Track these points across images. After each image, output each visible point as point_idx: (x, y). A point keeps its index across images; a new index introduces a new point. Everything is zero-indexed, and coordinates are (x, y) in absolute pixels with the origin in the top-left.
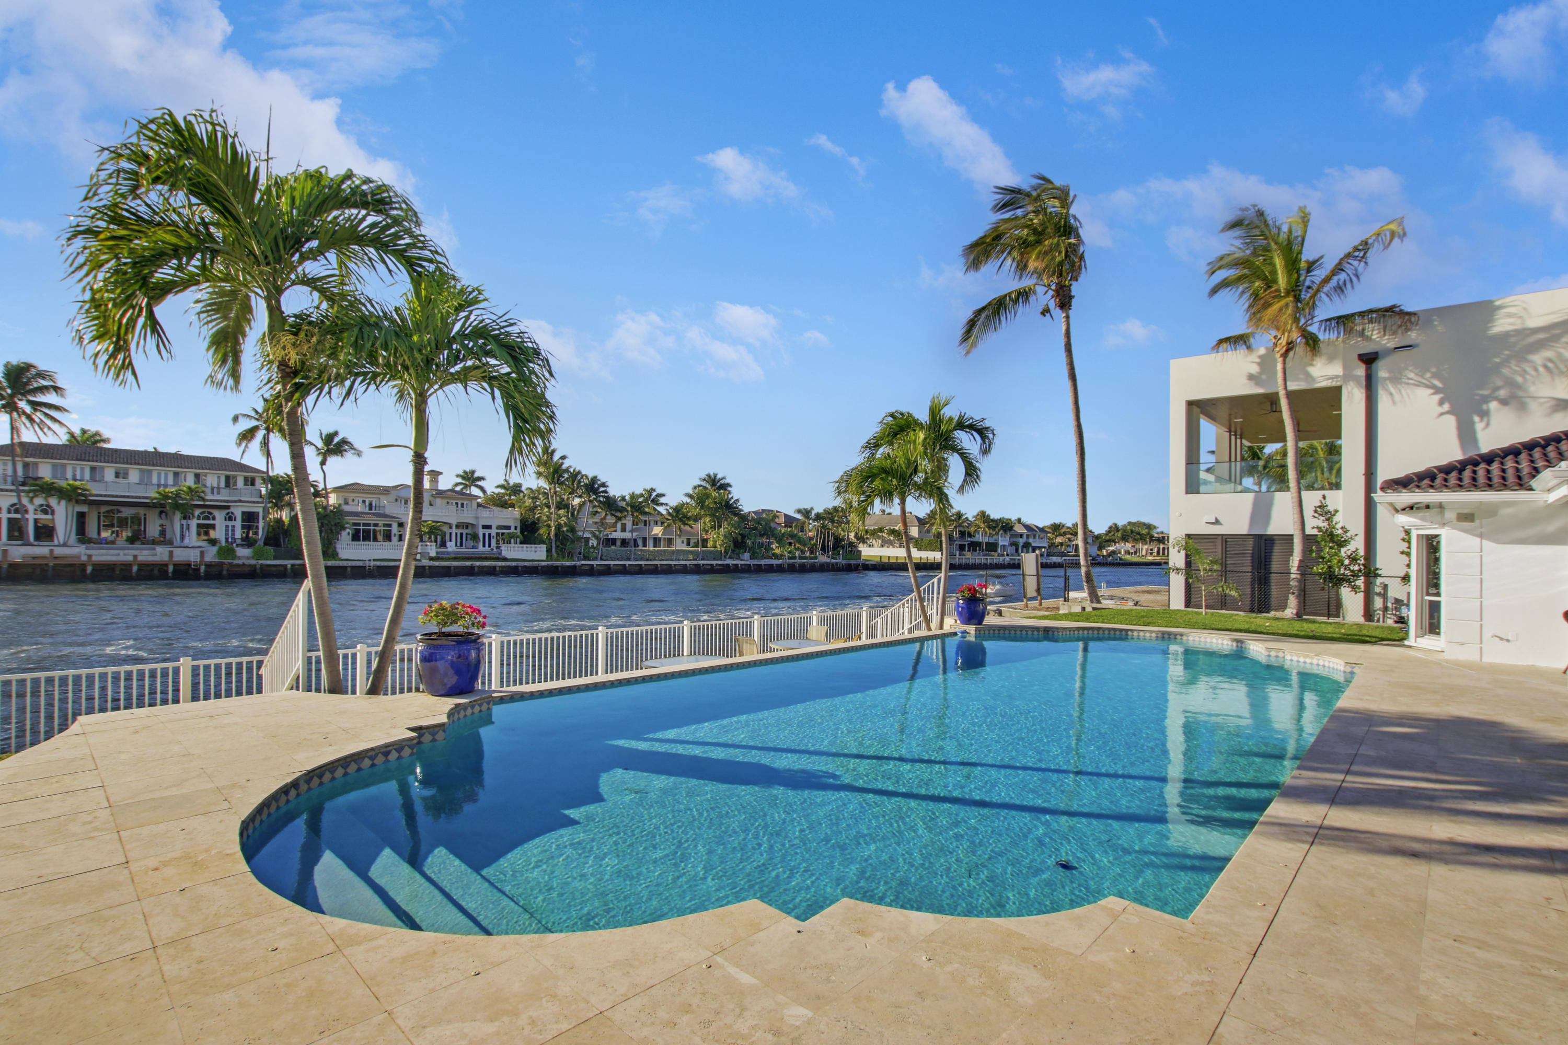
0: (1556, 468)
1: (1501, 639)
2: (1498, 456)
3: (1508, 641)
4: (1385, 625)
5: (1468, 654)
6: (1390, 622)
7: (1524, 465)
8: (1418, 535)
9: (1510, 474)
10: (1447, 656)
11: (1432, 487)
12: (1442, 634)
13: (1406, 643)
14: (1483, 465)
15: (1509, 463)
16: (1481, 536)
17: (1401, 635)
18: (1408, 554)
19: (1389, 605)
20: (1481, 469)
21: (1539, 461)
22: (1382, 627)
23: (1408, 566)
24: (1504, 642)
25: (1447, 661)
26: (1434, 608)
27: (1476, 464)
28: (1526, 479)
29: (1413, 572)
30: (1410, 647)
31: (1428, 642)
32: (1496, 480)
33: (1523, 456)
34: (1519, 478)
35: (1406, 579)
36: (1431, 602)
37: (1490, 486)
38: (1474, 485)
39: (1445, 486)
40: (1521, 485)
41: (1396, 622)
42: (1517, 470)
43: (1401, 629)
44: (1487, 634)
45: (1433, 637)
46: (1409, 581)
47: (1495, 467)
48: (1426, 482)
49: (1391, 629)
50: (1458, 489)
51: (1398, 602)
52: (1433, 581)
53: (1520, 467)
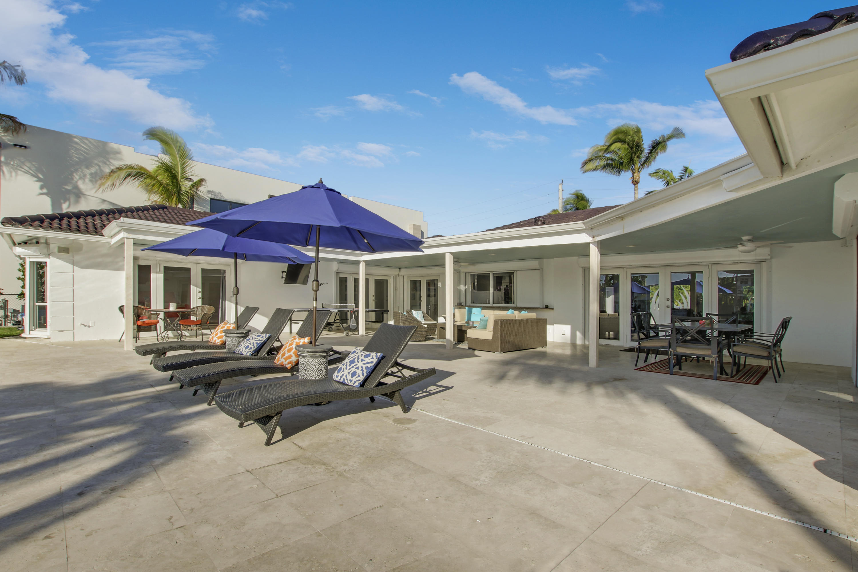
0: (119, 221)
1: (85, 326)
2: (83, 215)
3: (89, 327)
4: (6, 327)
5: (66, 338)
6: (10, 325)
7: (98, 222)
8: (30, 262)
9: (90, 225)
10: (53, 340)
11: (41, 226)
12: (48, 326)
13: (23, 335)
14: (74, 219)
15: (90, 220)
16: (73, 264)
17: (18, 332)
18: (23, 280)
19: (9, 314)
20: (73, 221)
21: (105, 221)
22: (4, 329)
23: (24, 287)
24: (87, 327)
25: (52, 344)
26: (43, 311)
27: (70, 217)
28: (99, 229)
29: (27, 292)
30: (25, 338)
31: (39, 333)
32: (82, 228)
33: (97, 217)
34: (96, 228)
35: (22, 295)
36: (40, 307)
37: (79, 231)
38: (69, 229)
39: (50, 227)
40: (97, 232)
41: (14, 325)
42: (94, 224)
43: (18, 328)
44: (77, 324)
45: (42, 329)
46: (24, 297)
47: (81, 220)
48: (37, 223)
49: (10, 329)
50: (59, 230)
51: (15, 311)
52: (41, 295)
53: (95, 223)
